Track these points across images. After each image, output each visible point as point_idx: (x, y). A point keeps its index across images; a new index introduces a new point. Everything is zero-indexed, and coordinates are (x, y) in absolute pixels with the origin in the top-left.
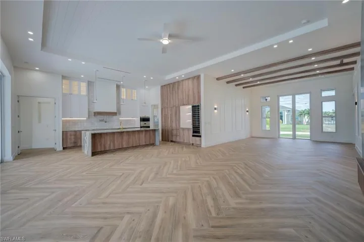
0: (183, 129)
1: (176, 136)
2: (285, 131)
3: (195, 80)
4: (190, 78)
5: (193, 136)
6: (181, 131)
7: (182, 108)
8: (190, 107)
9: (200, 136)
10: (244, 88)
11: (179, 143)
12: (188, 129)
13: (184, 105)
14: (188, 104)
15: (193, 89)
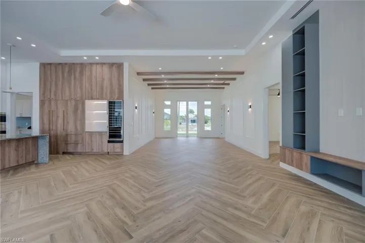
0: (91, 133)
1: (76, 144)
2: (181, 131)
3: (114, 68)
4: (104, 64)
5: (109, 142)
6: (87, 137)
7: (89, 103)
8: (105, 102)
9: (122, 142)
10: (152, 88)
11: (80, 154)
12: (101, 133)
13: (92, 99)
14: (102, 99)
15: (111, 79)
